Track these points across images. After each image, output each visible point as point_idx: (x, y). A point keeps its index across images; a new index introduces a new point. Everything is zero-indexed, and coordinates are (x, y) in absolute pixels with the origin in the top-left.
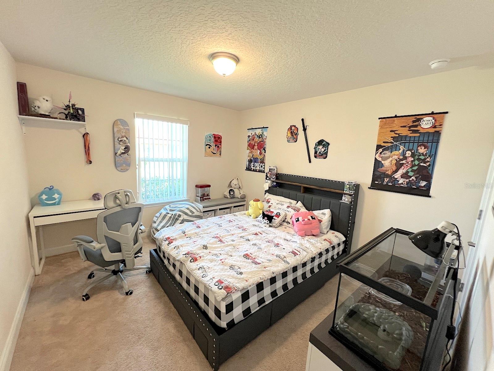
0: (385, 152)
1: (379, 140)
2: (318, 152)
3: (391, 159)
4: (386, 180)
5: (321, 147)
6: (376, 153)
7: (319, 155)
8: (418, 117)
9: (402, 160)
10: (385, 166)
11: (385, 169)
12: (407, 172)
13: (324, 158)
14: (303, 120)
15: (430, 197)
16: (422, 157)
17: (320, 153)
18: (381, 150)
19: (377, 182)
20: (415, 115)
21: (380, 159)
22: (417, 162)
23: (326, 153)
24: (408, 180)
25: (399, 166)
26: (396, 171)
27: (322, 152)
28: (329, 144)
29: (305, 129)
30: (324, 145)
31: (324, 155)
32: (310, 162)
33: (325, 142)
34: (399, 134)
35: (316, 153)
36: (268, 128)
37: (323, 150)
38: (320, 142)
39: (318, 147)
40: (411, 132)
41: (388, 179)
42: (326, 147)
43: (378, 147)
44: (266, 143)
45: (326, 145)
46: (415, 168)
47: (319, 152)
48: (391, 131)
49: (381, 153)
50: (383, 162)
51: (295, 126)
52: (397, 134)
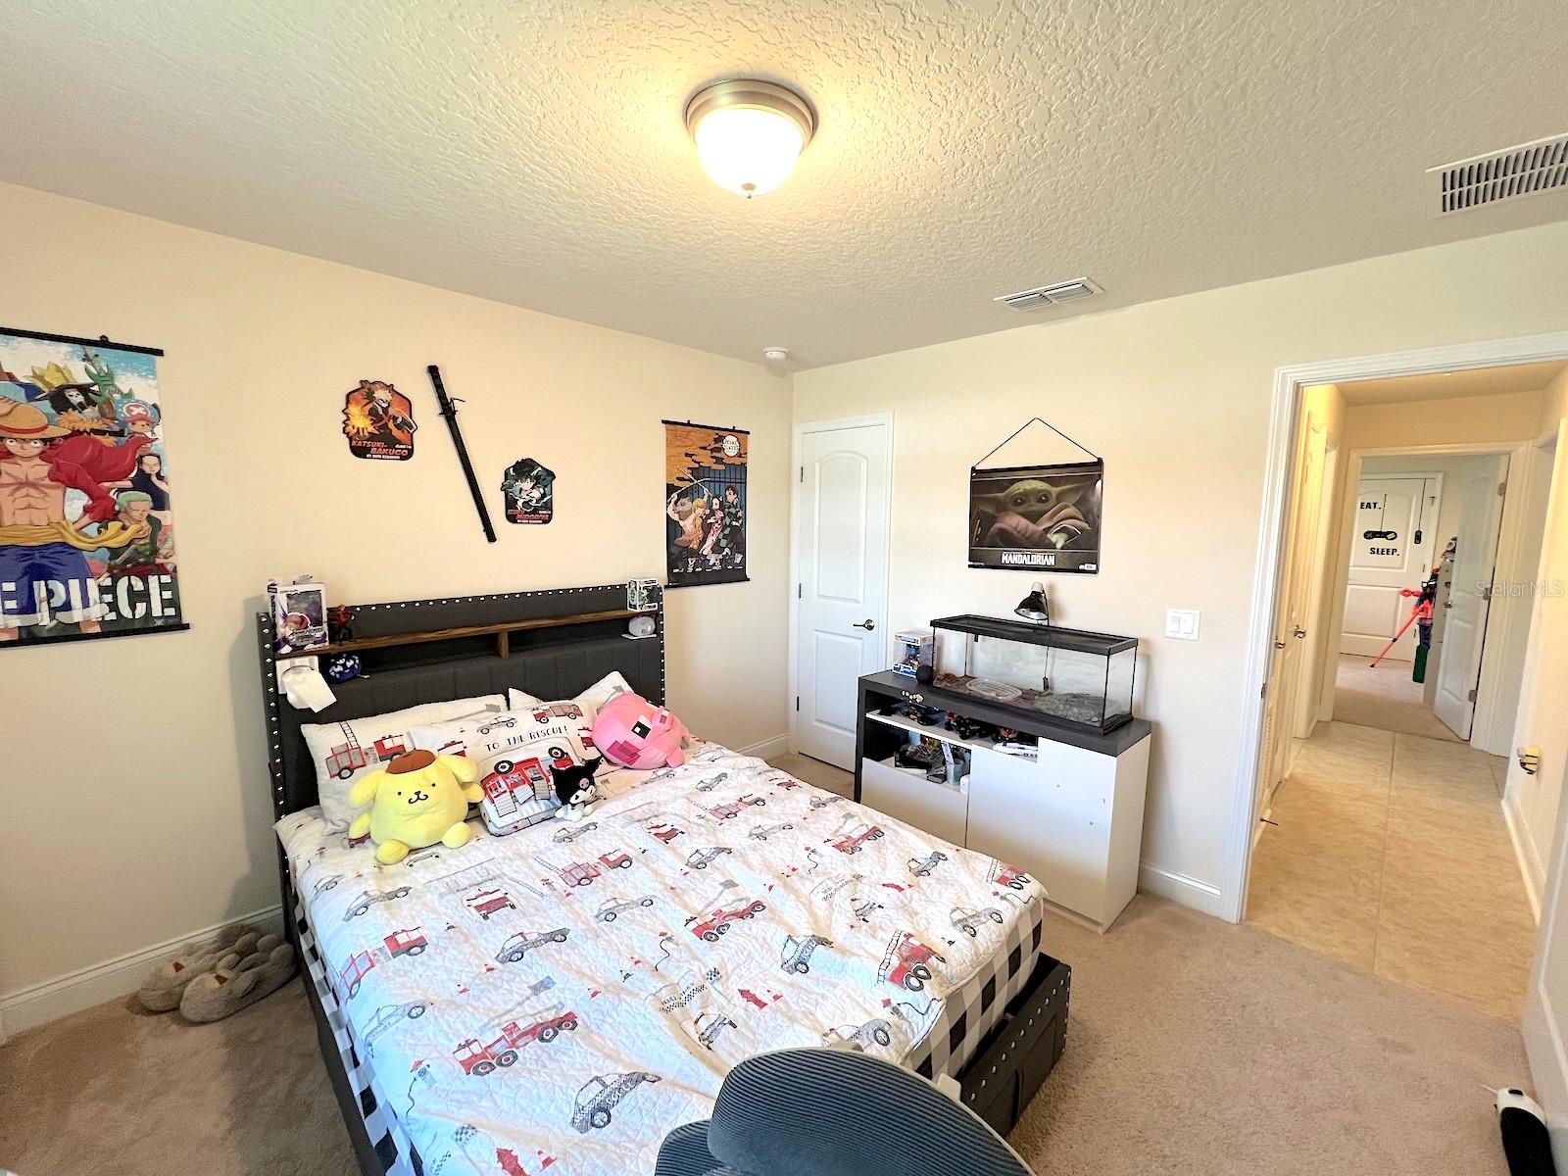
0: (682, 500)
1: (669, 474)
2: (520, 503)
3: (693, 516)
4: (691, 561)
5: (527, 485)
6: (668, 503)
7: (526, 513)
8: (721, 433)
9: (708, 517)
10: (687, 533)
11: (687, 538)
12: (718, 540)
13: (545, 522)
14: (433, 371)
15: (748, 580)
16: (733, 510)
17: (526, 504)
18: (675, 496)
19: (677, 570)
20: (719, 429)
21: (675, 517)
22: (728, 520)
23: (549, 506)
24: (721, 557)
25: (706, 528)
26: (703, 541)
27: (534, 501)
28: (551, 475)
29: (448, 411)
30: (537, 478)
31: (541, 512)
32: (491, 538)
33: (540, 469)
34: (699, 463)
35: (510, 503)
36: (159, 353)
37: (536, 494)
38: (524, 468)
39: (519, 485)
40: (714, 460)
41: (694, 560)
42: (545, 487)
43: (670, 489)
44: (154, 448)
45: (544, 480)
46: (727, 531)
47: (522, 501)
48: (687, 455)
49: (676, 503)
50: (682, 523)
51: (390, 388)
52: (695, 462)
